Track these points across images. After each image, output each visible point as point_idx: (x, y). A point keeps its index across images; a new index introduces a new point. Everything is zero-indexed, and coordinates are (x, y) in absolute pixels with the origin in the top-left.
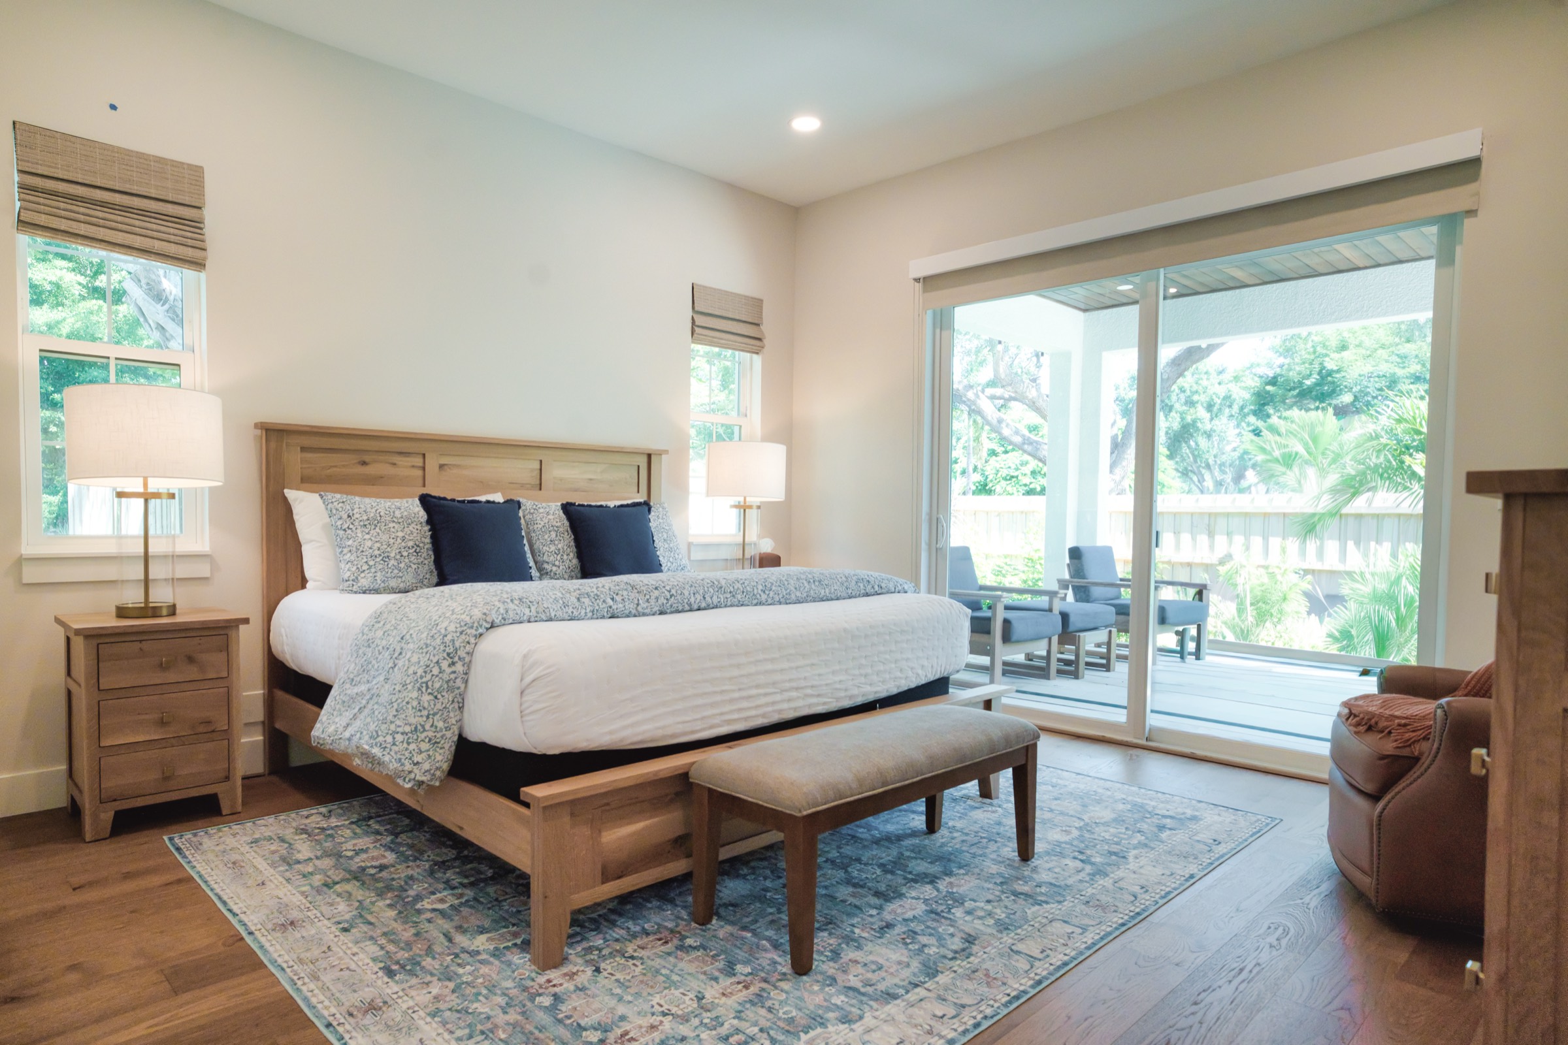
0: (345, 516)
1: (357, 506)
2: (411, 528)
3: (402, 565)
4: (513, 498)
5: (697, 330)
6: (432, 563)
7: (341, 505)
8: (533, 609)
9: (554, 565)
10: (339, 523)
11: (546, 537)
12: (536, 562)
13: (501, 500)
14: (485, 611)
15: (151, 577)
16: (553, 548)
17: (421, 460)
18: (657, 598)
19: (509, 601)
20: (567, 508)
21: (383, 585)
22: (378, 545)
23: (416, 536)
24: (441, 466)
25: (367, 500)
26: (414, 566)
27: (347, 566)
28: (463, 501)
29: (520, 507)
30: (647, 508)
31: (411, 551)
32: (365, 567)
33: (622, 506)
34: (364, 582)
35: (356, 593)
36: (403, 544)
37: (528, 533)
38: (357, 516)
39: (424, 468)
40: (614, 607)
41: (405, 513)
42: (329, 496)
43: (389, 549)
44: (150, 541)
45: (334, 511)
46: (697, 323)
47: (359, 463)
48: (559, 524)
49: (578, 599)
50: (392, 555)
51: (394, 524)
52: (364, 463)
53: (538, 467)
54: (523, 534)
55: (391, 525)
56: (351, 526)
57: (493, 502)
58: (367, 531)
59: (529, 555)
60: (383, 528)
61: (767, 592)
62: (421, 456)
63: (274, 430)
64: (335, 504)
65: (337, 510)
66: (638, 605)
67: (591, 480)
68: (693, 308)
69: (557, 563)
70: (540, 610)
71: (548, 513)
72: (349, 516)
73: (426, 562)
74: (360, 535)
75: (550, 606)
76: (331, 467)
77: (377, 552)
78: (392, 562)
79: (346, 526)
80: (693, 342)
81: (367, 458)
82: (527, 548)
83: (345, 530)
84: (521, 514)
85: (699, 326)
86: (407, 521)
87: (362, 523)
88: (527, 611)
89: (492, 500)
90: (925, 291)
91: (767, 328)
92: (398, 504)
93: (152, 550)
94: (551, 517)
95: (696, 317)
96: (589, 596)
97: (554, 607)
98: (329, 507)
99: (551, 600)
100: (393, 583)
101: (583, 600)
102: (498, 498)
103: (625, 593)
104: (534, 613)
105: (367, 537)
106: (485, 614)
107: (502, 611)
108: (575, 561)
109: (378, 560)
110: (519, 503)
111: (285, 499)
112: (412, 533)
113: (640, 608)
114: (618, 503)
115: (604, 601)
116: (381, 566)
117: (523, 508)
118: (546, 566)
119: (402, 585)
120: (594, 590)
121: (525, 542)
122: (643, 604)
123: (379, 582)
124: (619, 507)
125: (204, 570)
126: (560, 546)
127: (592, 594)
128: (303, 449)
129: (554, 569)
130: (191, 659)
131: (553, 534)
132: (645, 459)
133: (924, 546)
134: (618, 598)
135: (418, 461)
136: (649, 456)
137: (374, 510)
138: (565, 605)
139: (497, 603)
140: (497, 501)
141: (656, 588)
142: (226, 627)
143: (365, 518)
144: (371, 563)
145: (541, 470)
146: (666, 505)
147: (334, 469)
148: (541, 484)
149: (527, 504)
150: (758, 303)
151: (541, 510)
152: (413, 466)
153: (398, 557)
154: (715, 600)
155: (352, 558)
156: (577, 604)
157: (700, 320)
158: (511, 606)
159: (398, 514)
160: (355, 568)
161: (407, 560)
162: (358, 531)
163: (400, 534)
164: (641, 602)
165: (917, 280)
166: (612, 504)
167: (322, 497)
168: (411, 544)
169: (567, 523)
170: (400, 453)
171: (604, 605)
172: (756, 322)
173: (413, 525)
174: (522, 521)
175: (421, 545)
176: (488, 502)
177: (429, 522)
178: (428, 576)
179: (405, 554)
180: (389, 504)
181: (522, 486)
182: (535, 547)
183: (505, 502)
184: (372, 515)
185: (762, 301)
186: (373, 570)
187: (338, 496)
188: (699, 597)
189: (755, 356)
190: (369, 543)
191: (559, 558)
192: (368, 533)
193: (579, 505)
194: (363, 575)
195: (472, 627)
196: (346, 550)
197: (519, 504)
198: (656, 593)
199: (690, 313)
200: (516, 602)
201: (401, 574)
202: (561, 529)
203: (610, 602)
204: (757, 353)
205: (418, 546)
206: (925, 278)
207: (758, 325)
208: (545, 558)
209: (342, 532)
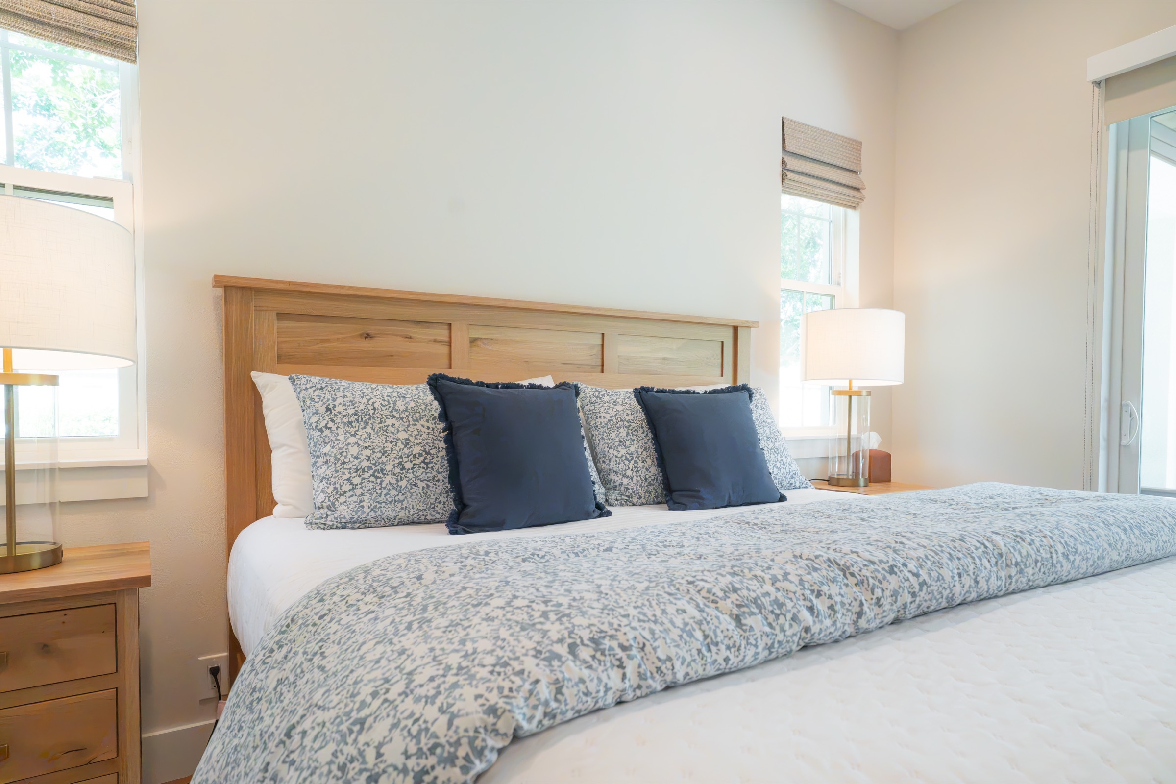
0: (322, 410)
1: (341, 394)
2: (419, 426)
3: (403, 483)
4: (568, 381)
5: (790, 175)
6: (447, 480)
7: (318, 392)
8: (631, 668)
9: (625, 476)
10: (314, 419)
11: (613, 435)
12: (599, 472)
13: (552, 385)
14: (494, 698)
15: (18, 502)
16: (623, 452)
17: (446, 332)
18: (895, 594)
19: (562, 650)
20: (642, 395)
21: (372, 513)
22: (368, 452)
23: (426, 438)
24: (473, 341)
25: (358, 385)
26: (421, 484)
27: (321, 485)
28: (496, 386)
29: (577, 394)
30: (747, 394)
31: (417, 461)
32: (347, 487)
33: (715, 392)
34: (344, 511)
35: (331, 527)
36: (406, 451)
37: (588, 430)
38: (340, 408)
39: (450, 344)
40: (815, 629)
41: (412, 404)
42: (303, 379)
43: (384, 459)
44: (17, 448)
45: (308, 402)
46: (789, 167)
47: (361, 335)
48: (630, 418)
49: (738, 619)
50: (389, 468)
51: (394, 421)
52: (368, 336)
53: (600, 343)
54: (583, 433)
55: (390, 422)
56: (330, 424)
57: (540, 387)
58: (353, 430)
59: (590, 463)
60: (377, 427)
61: (1071, 557)
62: (446, 327)
63: (237, 287)
64: (311, 391)
65: (312, 399)
66: (860, 614)
67: (664, 359)
68: (784, 149)
69: (629, 473)
70: (648, 668)
71: (615, 403)
72: (328, 409)
73: (440, 477)
74: (341, 437)
75: (673, 652)
76: (323, 341)
77: (365, 464)
78: (388, 478)
79: (323, 424)
80: (784, 192)
81: (370, 329)
82: (587, 453)
83: (321, 430)
84: (579, 404)
85: (790, 170)
86: (412, 415)
87: (346, 420)
88: (614, 679)
89: (538, 383)
90: (1108, 97)
91: (866, 178)
92: (402, 391)
93: (20, 461)
94: (619, 408)
95: (787, 159)
96: (761, 607)
97: (683, 653)
98: (301, 396)
99: (675, 633)
100: (388, 512)
101: (748, 621)
102: (548, 382)
103: (834, 590)
104: (633, 679)
105: (352, 440)
106: (492, 710)
107: (545, 692)
108: (654, 470)
109: (366, 475)
110: (576, 387)
111: (253, 385)
112: (420, 433)
113: (863, 623)
114: (710, 388)
115: (794, 618)
116: (371, 485)
117: (582, 395)
118: (612, 476)
119: (402, 514)
120: (768, 588)
121: (586, 444)
122: (870, 612)
123: (366, 510)
124: (710, 393)
125: (138, 487)
126: (632, 449)
127: (766, 601)
128: (281, 316)
129: (625, 481)
130: (45, 649)
131: (623, 432)
132: (730, 333)
133: (1102, 443)
134: (821, 605)
135: (443, 334)
136: (736, 329)
137: (365, 400)
138: (710, 643)
139: (529, 663)
140: (545, 385)
141: (892, 571)
142: (114, 593)
143: (351, 411)
144: (356, 480)
145: (603, 346)
146: (762, 391)
147: (327, 344)
148: (603, 365)
149: (587, 390)
150: (855, 146)
151: (606, 399)
152: (435, 341)
153: (397, 470)
154: (994, 583)
155: (329, 473)
156: (736, 634)
157: (792, 163)
158: (572, 670)
159: (400, 405)
160: (332, 487)
161: (411, 476)
162: (340, 431)
163: (403, 435)
164: (866, 608)
165: (1097, 84)
166: (700, 389)
167: (293, 381)
168: (417, 450)
169: (642, 416)
170: (418, 323)
171: (796, 628)
172: (854, 169)
173: (422, 422)
174: (581, 414)
175: (433, 451)
176: (532, 386)
177: (444, 416)
178: (442, 499)
179: (408, 465)
180: (390, 390)
181: (579, 367)
182: (598, 450)
183: (557, 387)
184: (362, 407)
185: (861, 143)
186: (358, 492)
187: (316, 379)
188: (968, 581)
189: (850, 211)
190: (354, 450)
191: (631, 466)
192: (354, 435)
193: (658, 391)
194: (342, 499)
195: (451, 760)
196: (320, 461)
197: (577, 391)
198: (893, 582)
199: (779, 154)
200: (585, 653)
201: (401, 497)
202: (633, 425)
203: (805, 615)
204: (854, 208)
205: (428, 453)
206: (1108, 81)
207: (855, 172)
208: (613, 465)
209: (316, 434)
